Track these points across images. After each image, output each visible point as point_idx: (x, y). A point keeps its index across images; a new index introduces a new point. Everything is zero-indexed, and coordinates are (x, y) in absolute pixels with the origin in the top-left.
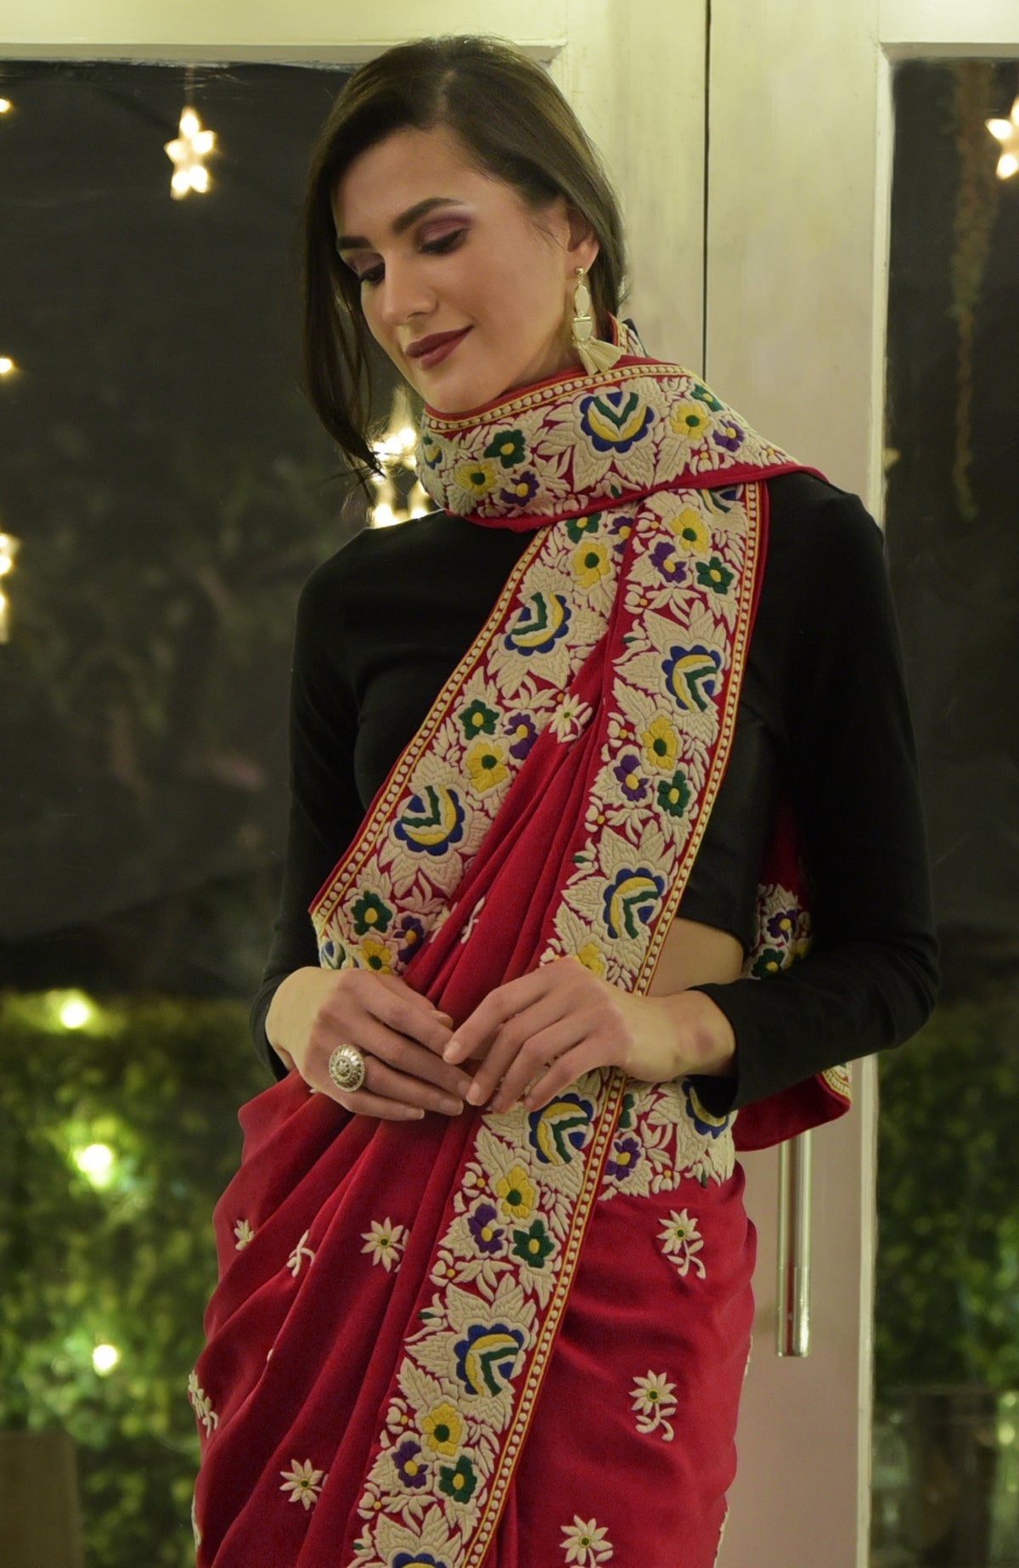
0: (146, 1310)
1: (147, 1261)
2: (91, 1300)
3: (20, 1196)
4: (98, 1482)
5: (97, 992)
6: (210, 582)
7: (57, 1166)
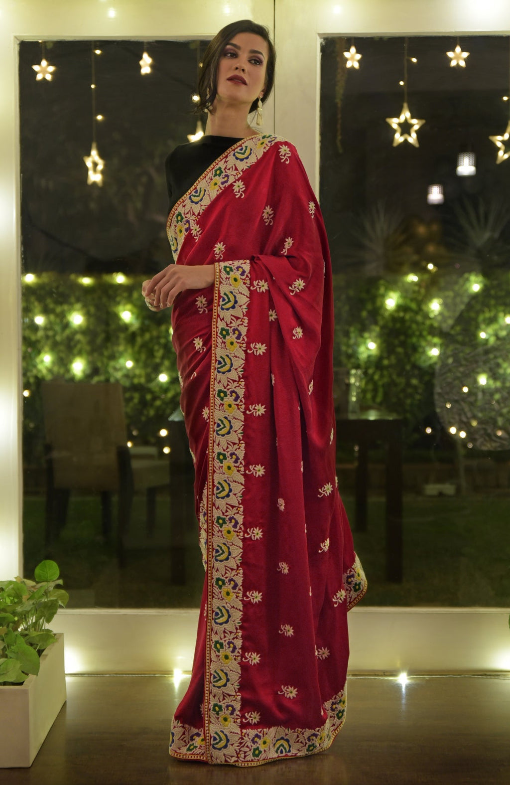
0: (139, 352)
1: (139, 340)
2: (126, 350)
3: (107, 324)
4: (128, 395)
5: (126, 273)
6: (152, 172)
7: (116, 317)
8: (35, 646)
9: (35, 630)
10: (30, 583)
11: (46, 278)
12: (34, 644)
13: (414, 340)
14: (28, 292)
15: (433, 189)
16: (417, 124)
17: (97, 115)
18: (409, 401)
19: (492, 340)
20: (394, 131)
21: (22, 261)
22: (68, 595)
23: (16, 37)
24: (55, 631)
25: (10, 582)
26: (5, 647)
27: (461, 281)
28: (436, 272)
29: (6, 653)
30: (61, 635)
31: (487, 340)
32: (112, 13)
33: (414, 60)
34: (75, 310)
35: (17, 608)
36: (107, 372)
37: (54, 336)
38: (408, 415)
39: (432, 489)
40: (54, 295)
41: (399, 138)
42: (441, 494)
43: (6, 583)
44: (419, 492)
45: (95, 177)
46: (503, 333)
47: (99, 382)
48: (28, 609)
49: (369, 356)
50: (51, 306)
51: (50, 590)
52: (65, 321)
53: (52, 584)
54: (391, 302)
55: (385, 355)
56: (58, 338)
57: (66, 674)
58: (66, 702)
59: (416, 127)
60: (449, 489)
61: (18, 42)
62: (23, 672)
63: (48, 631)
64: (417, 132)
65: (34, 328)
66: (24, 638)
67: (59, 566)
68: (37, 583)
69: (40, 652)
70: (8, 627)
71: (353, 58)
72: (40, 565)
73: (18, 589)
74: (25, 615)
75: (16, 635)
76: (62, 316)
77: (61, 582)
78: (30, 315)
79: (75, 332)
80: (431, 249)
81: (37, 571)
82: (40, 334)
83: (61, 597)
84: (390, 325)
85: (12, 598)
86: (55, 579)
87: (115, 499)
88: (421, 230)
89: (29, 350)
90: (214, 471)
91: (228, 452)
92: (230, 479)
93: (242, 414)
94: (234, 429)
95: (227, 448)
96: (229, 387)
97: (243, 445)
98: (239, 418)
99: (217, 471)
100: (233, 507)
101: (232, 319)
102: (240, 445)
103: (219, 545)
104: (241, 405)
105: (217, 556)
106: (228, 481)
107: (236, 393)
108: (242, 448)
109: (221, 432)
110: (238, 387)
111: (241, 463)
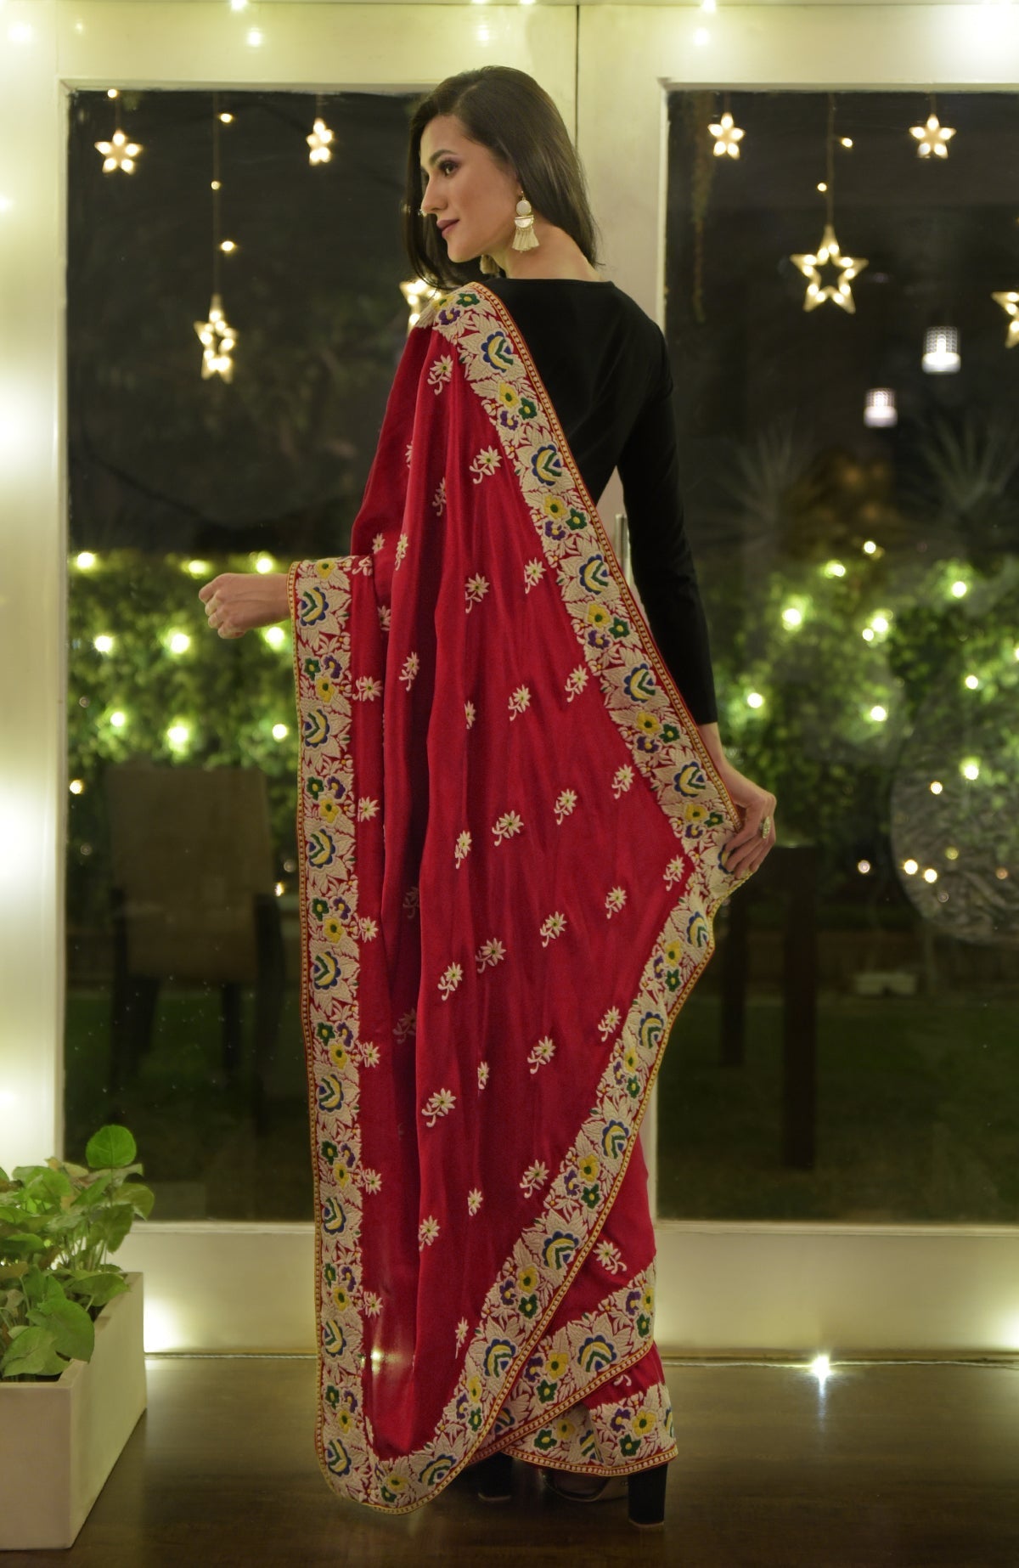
2: (273, 705)
3: (238, 654)
4: (276, 793)
5: (275, 553)
6: (328, 358)
7: (256, 639)
8: (84, 1300)
9: (85, 1267)
10: (77, 1170)
11: (118, 561)
12: (84, 1295)
14: (81, 589)
15: (875, 397)
16: (852, 267)
17: (222, 242)
18: (826, 810)
19: (990, 693)
20: (807, 281)
21: (70, 526)
22: (152, 1195)
23: (63, 82)
24: (126, 1267)
25: (37, 1170)
26: (24, 1302)
27: (930, 576)
28: (881, 559)
29: (27, 1315)
30: (138, 1276)
31: (978, 694)
32: (255, 38)
33: (847, 143)
34: (173, 625)
35: (49, 1223)
36: (235, 746)
37: (133, 675)
38: (826, 838)
39: (870, 982)
40: (133, 594)
41: (815, 295)
42: (887, 993)
43: (27, 1172)
44: (845, 988)
45: (217, 364)
46: (1010, 680)
47: (220, 768)
48: (72, 1224)
49: (750, 722)
50: (128, 615)
51: (115, 1186)
52: (153, 647)
53: (121, 1174)
54: (794, 615)
55: (781, 718)
56: (141, 680)
57: (148, 1354)
58: (145, 1412)
59: (850, 274)
60: (902, 982)
61: (68, 92)
62: (59, 1354)
63: (112, 1268)
64: (852, 283)
65: (95, 659)
66: (61, 1282)
67: (137, 1136)
68: (92, 1170)
69: (94, 1312)
70: (30, 1260)
71: (726, 138)
72: (98, 1134)
73: (53, 1183)
74: (65, 1237)
75: (47, 1277)
76: (149, 636)
77: (138, 1169)
78: (86, 633)
79: (174, 668)
80: (871, 513)
81: (92, 1147)
82: (106, 670)
83: (138, 1199)
84: (792, 660)
85: (39, 1202)
86: (126, 1164)
87: (249, 997)
88: (852, 477)
89: (83, 702)
90: (310, 936)
91: (330, 898)
92: (336, 950)
93: (350, 822)
94: (339, 852)
95: (329, 889)
96: (325, 772)
97: (355, 883)
98: (346, 831)
99: (315, 936)
100: (343, 1004)
101: (321, 640)
102: (350, 883)
103: (325, 1078)
104: (349, 805)
105: (322, 1100)
106: (333, 955)
107: (338, 782)
108: (354, 889)
109: (316, 861)
110: (342, 769)
111: (353, 918)
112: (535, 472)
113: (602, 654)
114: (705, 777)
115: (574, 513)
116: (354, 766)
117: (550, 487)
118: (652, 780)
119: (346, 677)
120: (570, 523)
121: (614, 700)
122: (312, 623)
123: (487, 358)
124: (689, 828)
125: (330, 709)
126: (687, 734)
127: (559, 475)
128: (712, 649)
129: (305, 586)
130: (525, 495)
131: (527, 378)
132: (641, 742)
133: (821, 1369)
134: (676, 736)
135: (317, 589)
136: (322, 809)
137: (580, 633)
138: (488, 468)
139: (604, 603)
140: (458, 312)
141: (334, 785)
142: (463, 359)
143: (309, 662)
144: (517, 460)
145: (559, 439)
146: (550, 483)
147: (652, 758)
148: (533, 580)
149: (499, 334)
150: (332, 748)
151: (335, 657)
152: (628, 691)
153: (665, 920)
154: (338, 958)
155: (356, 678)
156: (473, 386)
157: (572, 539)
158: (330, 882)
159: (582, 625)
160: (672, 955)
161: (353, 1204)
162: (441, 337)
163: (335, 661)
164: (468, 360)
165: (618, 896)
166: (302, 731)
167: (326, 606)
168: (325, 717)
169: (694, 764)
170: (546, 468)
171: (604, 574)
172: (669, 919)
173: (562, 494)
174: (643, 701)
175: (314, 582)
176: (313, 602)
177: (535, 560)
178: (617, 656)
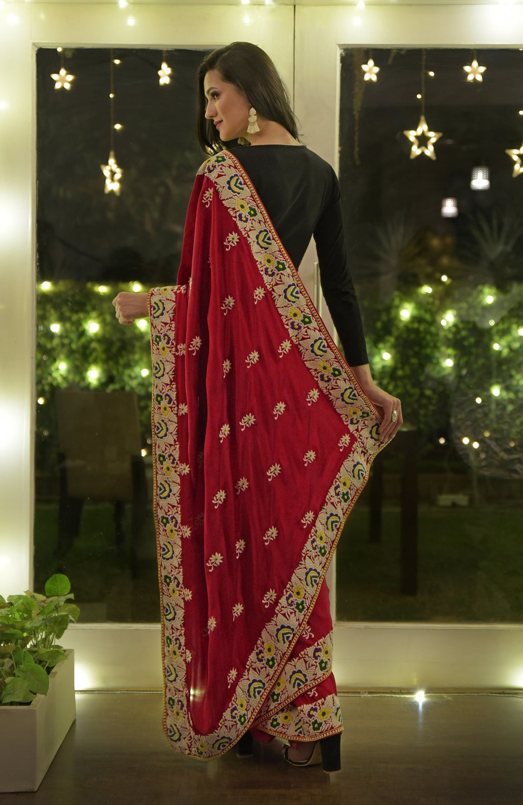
2: (141, 359)
3: (123, 333)
4: (143, 404)
5: (142, 282)
8: (44, 663)
9: (44, 646)
10: (40, 597)
11: (62, 286)
12: (43, 661)
13: (428, 351)
14: (43, 300)
15: (447, 202)
16: (434, 137)
17: (115, 124)
18: (422, 412)
19: (505, 352)
20: (411, 144)
21: (37, 269)
22: (79, 610)
23: (33, 44)
24: (65, 647)
25: (20, 597)
26: (13, 665)
27: (475, 293)
28: (450, 284)
29: (14, 672)
30: (71, 651)
31: (500, 352)
32: (131, 21)
33: (432, 74)
34: (90, 318)
35: (26, 624)
36: (122, 380)
37: (70, 344)
38: (422, 426)
39: (445, 499)
40: (70, 303)
41: (416, 151)
42: (454, 505)
43: (15, 598)
44: (432, 502)
46: (516, 345)
47: (114, 391)
48: (38, 624)
49: (384, 367)
50: (68, 314)
51: (60, 605)
52: (80, 329)
53: (63, 599)
54: (406, 313)
55: (399, 365)
56: (74, 346)
57: (76, 691)
58: (75, 721)
59: (433, 140)
60: (462, 499)
61: (36, 49)
62: (31, 691)
63: (58, 647)
64: (434, 145)
65: (50, 336)
66: (32, 654)
67: (70, 579)
68: (48, 597)
69: (49, 670)
70: (16, 644)
71: (370, 71)
72: (51, 579)
73: (28, 604)
74: (34, 631)
75: (25, 653)
76: (79, 324)
77: (72, 596)
78: (46, 323)
79: (91, 340)
80: (445, 261)
81: (48, 585)
82: (56, 342)
83: (72, 612)
84: (405, 335)
85: (21, 613)
86: (66, 594)
87: (128, 507)
88: (435, 242)
89: (45, 358)
90: (157, 473)
91: (166, 454)
92: (170, 480)
93: (175, 416)
94: (170, 431)
95: (166, 449)
96: (163, 391)
97: (178, 445)
98: (173, 420)
99: (159, 472)
100: (173, 506)
101: (162, 326)
102: (176, 446)
103: (165, 543)
104: (174, 407)
105: (164, 555)
106: (168, 482)
107: (169, 396)
108: (177, 450)
109: (160, 435)
110: (171, 390)
111: (177, 464)
112: (258, 243)
113: (298, 333)
114: (357, 395)
115: (279, 263)
116: (177, 388)
117: (266, 251)
118: (330, 396)
119: (173, 344)
120: (277, 268)
121: (307, 355)
122: (158, 317)
123: (230, 188)
124: (352, 420)
125: (165, 360)
126: (345, 372)
127: (270, 244)
128: (364, 329)
129: (155, 299)
130: (254, 254)
131: (252, 196)
132: (322, 376)
133: (420, 698)
134: (340, 374)
135: (160, 301)
136: (162, 409)
137: (286, 323)
138: (233, 242)
139: (298, 308)
140: (215, 166)
141: (167, 397)
142: (218, 189)
143: (157, 336)
144: (249, 237)
145: (270, 226)
146: (266, 249)
147: (328, 385)
148: (259, 297)
149: (236, 175)
150: (166, 379)
151: (168, 334)
152: (313, 351)
153: (341, 467)
154: (170, 483)
155: (177, 344)
156: (224, 202)
157: (279, 276)
158: (166, 446)
159: (287, 319)
160: (345, 484)
161: (180, 606)
162: (208, 178)
163: (168, 336)
164: (220, 190)
165: (311, 455)
166: (154, 371)
167: (164, 309)
168: (163, 364)
169: (350, 388)
170: (263, 241)
171: (297, 293)
172: (343, 466)
173: (272, 254)
174: (321, 356)
175: (159, 297)
176: (158, 307)
177: (260, 287)
178: (306, 334)
